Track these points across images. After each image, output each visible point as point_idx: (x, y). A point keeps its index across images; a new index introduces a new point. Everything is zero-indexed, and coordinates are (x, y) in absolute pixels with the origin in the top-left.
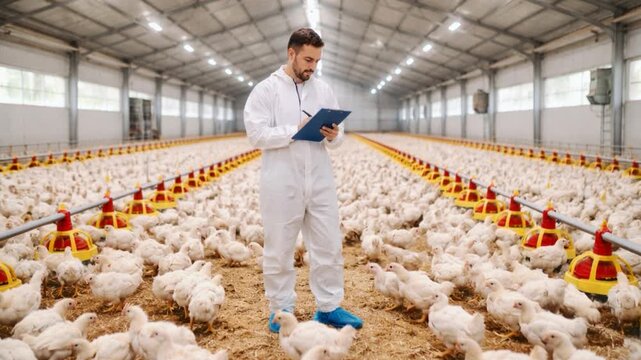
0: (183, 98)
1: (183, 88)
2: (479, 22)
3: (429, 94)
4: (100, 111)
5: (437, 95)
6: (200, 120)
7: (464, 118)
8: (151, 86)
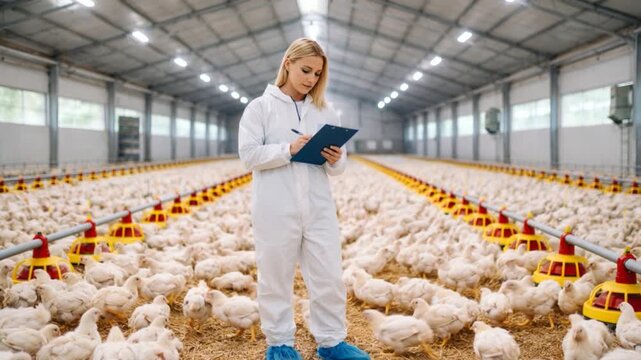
0: (173, 115)
1: (173, 105)
2: (487, 34)
3: (438, 111)
4: (83, 130)
5: (447, 112)
6: (192, 140)
7: (476, 138)
8: (140, 102)
